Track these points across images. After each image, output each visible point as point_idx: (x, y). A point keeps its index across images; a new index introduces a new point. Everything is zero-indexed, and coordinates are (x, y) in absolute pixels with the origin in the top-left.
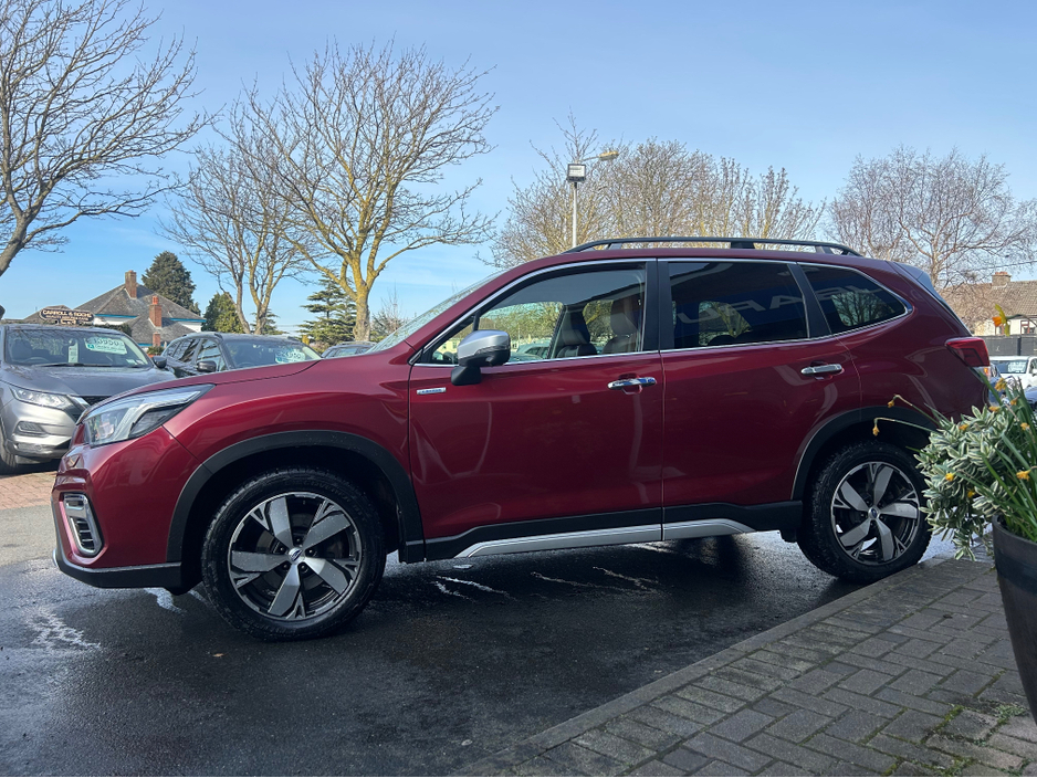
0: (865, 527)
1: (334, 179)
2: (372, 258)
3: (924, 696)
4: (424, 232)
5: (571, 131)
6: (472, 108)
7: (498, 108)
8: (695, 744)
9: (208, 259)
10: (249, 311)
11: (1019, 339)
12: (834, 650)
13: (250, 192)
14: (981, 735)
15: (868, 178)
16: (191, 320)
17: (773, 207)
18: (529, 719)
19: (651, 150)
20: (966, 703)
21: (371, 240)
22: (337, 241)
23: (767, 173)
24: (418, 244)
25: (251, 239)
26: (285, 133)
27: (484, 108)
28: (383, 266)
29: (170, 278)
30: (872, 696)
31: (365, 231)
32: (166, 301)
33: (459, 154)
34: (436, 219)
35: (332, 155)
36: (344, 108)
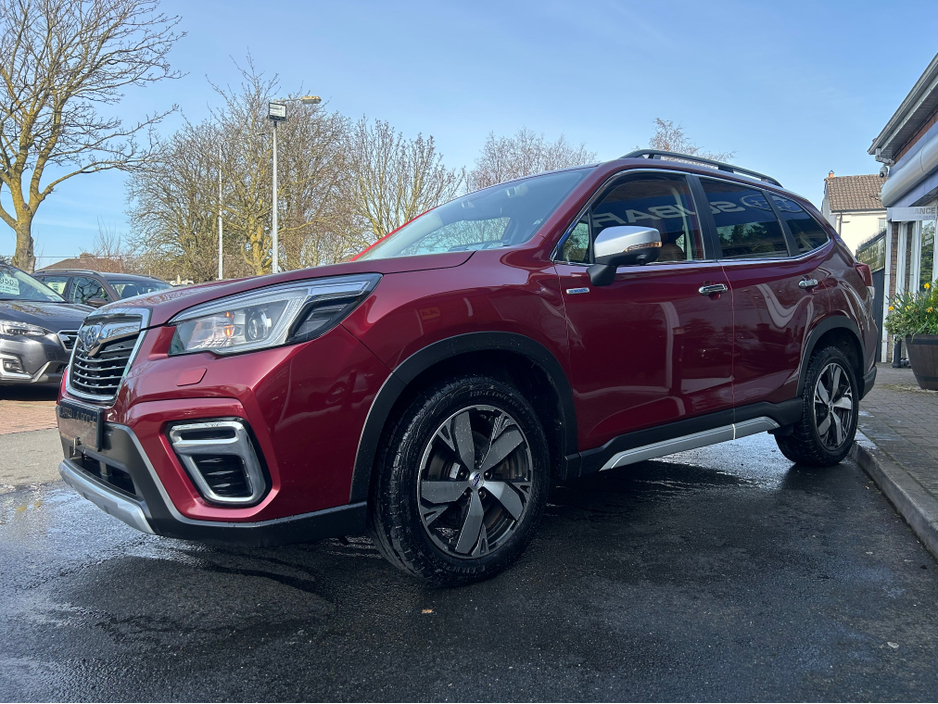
0: (829, 418)
2: (36, 179)
4: (100, 156)
5: (249, 71)
6: (158, 28)
7: (184, 34)
21: (34, 158)
23: (416, 139)
24: (92, 169)
27: (170, 31)
28: (50, 190)
33: (145, 76)
34: (116, 142)
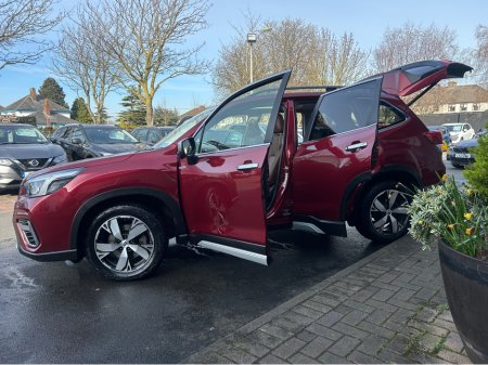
0: (385, 219)
1: (132, 43)
2: (153, 82)
3: (408, 301)
4: (178, 69)
6: (199, 5)
8: (310, 329)
9: (71, 83)
10: (93, 108)
11: (459, 115)
12: (370, 280)
13: (90, 49)
14: (430, 320)
15: (392, 37)
16: (65, 112)
17: (346, 52)
18: (239, 316)
19: (288, 24)
20: (425, 304)
21: (152, 73)
22: (134, 74)
23: (343, 35)
24: (175, 75)
25: (93, 73)
26: (106, 19)
28: (158, 86)
29: (52, 91)
30: (386, 302)
31: (148, 69)
32: (52, 103)
33: (193, 29)
34: (183, 62)
35: (130, 30)
36: (134, 6)
